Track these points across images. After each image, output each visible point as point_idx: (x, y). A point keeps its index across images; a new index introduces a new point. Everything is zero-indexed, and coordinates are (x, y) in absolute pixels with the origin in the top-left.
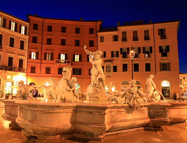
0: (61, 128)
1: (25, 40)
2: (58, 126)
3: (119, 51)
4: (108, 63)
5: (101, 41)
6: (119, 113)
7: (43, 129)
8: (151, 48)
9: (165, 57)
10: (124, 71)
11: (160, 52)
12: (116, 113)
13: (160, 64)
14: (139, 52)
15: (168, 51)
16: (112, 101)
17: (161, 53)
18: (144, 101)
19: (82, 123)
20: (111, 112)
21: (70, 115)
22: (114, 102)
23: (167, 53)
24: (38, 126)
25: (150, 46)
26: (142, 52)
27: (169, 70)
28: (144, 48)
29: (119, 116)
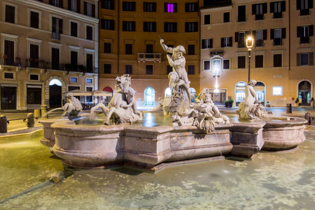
0: (104, 158)
1: (93, 25)
2: (99, 155)
3: (234, 36)
4: (216, 56)
5: (206, 23)
6: (183, 139)
7: (82, 159)
8: (284, 30)
9: (307, 44)
10: (239, 67)
11: (298, 36)
12: (179, 138)
13: (298, 54)
14: (265, 38)
15: (312, 34)
16: (173, 122)
17: (299, 38)
18: (224, 122)
19: (131, 152)
20: (171, 137)
21: (115, 142)
22: (175, 124)
23: (310, 37)
24: (75, 156)
25: (282, 27)
26: (270, 38)
27: (312, 64)
28: (272, 31)
29: (182, 141)
